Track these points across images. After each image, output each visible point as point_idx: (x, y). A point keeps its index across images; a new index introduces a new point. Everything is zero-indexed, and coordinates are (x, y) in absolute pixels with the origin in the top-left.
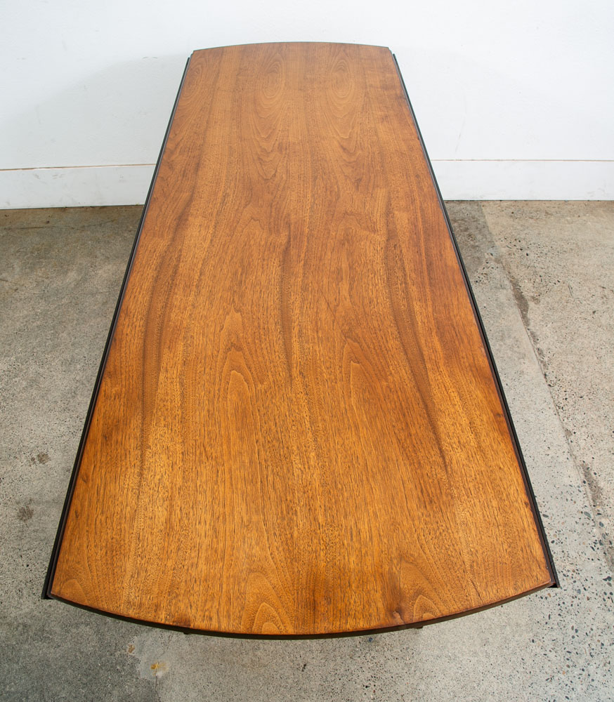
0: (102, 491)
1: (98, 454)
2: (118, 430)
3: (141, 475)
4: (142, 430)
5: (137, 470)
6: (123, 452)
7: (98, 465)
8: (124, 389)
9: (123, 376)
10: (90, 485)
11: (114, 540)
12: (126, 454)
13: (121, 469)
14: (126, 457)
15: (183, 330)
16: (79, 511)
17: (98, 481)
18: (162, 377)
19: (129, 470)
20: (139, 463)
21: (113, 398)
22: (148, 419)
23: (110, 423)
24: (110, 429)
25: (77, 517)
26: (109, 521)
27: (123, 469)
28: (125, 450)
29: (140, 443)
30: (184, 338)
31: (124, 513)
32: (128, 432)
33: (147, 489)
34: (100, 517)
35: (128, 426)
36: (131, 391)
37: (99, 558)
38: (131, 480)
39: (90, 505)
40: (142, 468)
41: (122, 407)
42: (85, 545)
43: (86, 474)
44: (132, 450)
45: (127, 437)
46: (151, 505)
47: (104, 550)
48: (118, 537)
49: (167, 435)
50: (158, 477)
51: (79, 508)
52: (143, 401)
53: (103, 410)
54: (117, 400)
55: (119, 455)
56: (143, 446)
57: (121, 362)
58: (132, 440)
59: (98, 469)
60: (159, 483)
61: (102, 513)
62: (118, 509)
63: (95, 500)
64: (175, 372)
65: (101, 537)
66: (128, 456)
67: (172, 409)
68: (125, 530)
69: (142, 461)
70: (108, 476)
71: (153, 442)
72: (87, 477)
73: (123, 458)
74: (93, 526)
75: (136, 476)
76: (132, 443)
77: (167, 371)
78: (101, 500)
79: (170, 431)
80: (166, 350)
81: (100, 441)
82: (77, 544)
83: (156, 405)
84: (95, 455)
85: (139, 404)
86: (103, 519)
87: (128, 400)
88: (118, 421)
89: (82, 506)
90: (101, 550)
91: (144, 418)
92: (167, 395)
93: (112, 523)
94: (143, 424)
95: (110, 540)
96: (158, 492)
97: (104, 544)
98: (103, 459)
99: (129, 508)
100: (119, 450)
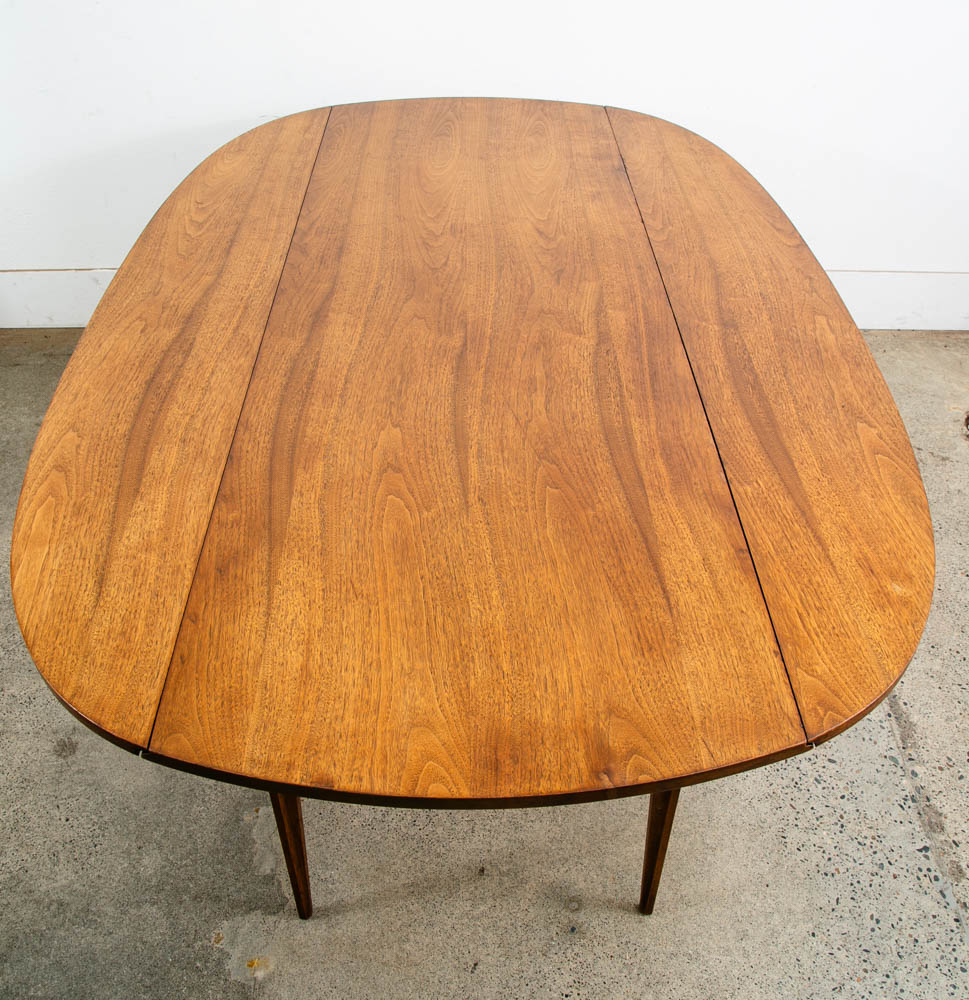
0: (216, 633)
1: (211, 590)
2: (236, 561)
3: (268, 614)
4: (270, 563)
5: (263, 609)
6: (243, 588)
7: (211, 603)
8: (244, 516)
9: (243, 500)
10: (200, 626)
11: (233, 689)
12: (248, 591)
13: (242, 608)
14: (247, 594)
15: (323, 448)
16: (186, 655)
17: (211, 621)
18: (295, 501)
19: (252, 609)
20: (264, 602)
21: (230, 526)
22: (277, 550)
23: (226, 555)
24: (226, 561)
25: (183, 662)
26: (225, 667)
27: (245, 608)
28: (247, 586)
29: (266, 578)
30: (325, 457)
31: (245, 657)
32: (250, 566)
33: (276, 631)
34: (213, 662)
35: (250, 558)
36: (253, 517)
37: (212, 709)
38: (254, 620)
39: (199, 649)
40: (269, 607)
41: (242, 537)
42: (195, 695)
44: (255, 586)
45: (249, 571)
46: (281, 649)
47: (219, 701)
48: (238, 685)
49: (302, 569)
50: (290, 617)
51: (186, 652)
52: (270, 529)
53: (217, 540)
54: (235, 528)
55: (239, 592)
56: (271, 580)
57: (240, 484)
58: (256, 575)
59: (210, 608)
60: (292, 624)
61: (217, 657)
62: (238, 653)
63: (206, 641)
64: (313, 496)
65: (215, 685)
66: (250, 593)
67: (308, 539)
68: (247, 677)
69: (270, 599)
70: (224, 615)
71: (284, 577)
72: (196, 616)
73: (244, 595)
74: (205, 674)
75: (261, 616)
76: (257, 578)
77: (302, 495)
78: (215, 643)
79: (306, 564)
80: (300, 471)
81: (213, 574)
82: (184, 693)
83: (288, 535)
84: (206, 592)
85: (266, 533)
86: (218, 664)
87: (249, 527)
88: (237, 553)
89: (190, 650)
90: (216, 700)
91: (271, 550)
92: (302, 523)
93: (230, 670)
94: (270, 556)
95: (228, 690)
96: (291, 634)
97: (219, 694)
98: (218, 596)
99: (252, 653)
100: (239, 587)
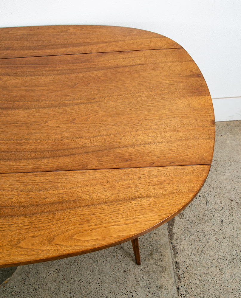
0: (159, 156)
1: (137, 161)
3: (149, 144)
4: (123, 147)
7: (144, 160)
10: (156, 161)
11: (183, 147)
13: (146, 151)
14: (139, 151)
16: (170, 162)
17: (153, 158)
19: (146, 148)
20: (143, 145)
22: (116, 146)
23: (118, 160)
24: (122, 160)
25: (173, 162)
26: (174, 151)
27: (146, 150)
28: (135, 151)
29: (131, 147)
31: (169, 146)
32: (124, 152)
35: (120, 153)
38: (152, 147)
39: (167, 159)
40: (146, 144)
41: (108, 157)
42: (187, 156)
43: (150, 164)
44: (135, 149)
45: (127, 152)
46: (164, 138)
48: (181, 146)
49: (126, 138)
50: (150, 138)
51: (168, 162)
52: (104, 150)
54: (103, 160)
55: (138, 153)
56: (133, 145)
58: (129, 150)
59: (146, 160)
60: (153, 137)
61: (170, 154)
62: (167, 148)
63: (163, 158)
64: (87, 140)
65: (182, 152)
66: (138, 150)
67: (111, 138)
68: (178, 144)
69: (141, 144)
70: (150, 155)
71: (130, 142)
74: (177, 155)
75: (150, 145)
76: (131, 149)
77: (86, 144)
78: (163, 155)
79: (124, 137)
81: (129, 162)
82: (187, 159)
83: (108, 144)
84: (138, 162)
85: (106, 151)
86: (172, 153)
87: (103, 156)
88: (117, 157)
90: (188, 151)
91: (116, 148)
92: (102, 141)
94: (119, 148)
96: (157, 137)
97: (185, 150)
98: (140, 159)
100: (135, 154)
